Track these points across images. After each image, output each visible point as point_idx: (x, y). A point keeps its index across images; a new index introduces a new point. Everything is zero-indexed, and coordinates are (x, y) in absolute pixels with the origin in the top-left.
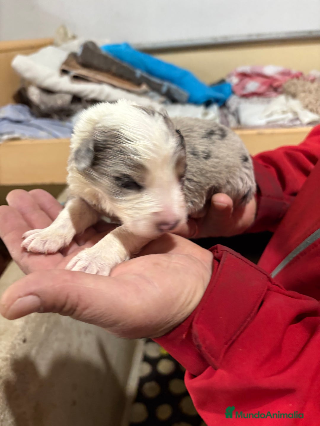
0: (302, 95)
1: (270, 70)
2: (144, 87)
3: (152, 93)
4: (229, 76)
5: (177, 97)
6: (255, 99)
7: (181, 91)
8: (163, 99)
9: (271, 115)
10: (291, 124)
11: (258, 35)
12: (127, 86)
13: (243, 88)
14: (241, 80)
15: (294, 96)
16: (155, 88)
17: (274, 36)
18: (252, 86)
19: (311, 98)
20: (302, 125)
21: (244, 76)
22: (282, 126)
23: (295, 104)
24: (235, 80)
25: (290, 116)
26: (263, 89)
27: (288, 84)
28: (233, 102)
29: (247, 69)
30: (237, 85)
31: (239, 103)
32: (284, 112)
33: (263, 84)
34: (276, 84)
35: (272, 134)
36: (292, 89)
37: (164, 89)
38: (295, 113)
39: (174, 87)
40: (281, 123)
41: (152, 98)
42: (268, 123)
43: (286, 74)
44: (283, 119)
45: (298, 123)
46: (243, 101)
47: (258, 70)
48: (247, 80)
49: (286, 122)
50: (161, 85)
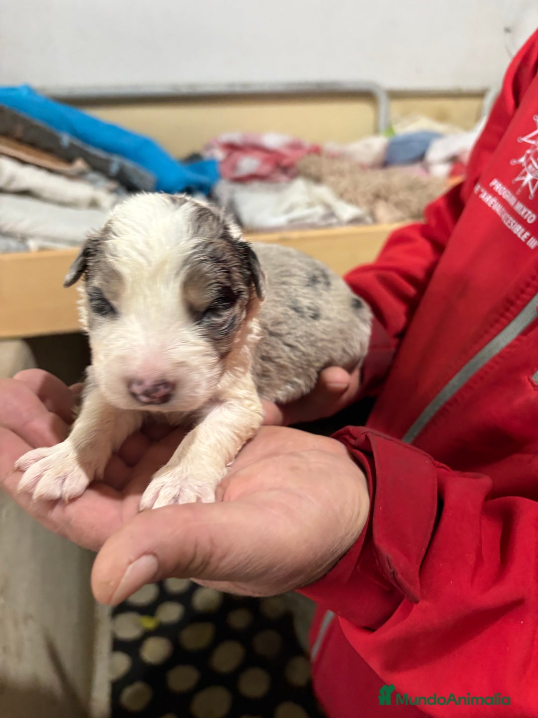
0: (332, 179)
1: (273, 140)
2: (79, 164)
3: (93, 176)
4: (209, 147)
5: (136, 181)
6: (256, 185)
7: (142, 171)
8: (113, 185)
9: (291, 209)
10: (324, 223)
11: (245, 85)
12: (47, 162)
13: (234, 167)
14: (229, 155)
15: (317, 180)
16: (99, 167)
17: (266, 88)
18: (248, 164)
19: (345, 183)
20: (340, 223)
21: (232, 148)
22: (313, 226)
23: (323, 192)
24: (219, 155)
25: (320, 210)
26: (266, 169)
27: (305, 161)
28: (223, 189)
29: (235, 137)
30: (224, 162)
31: (232, 192)
32: (310, 205)
33: (265, 161)
34: (285, 162)
35: (302, 240)
36: (313, 170)
37: (114, 168)
38: (328, 206)
39: (129, 165)
40: (309, 221)
41: (92, 182)
42: (291, 221)
43: (296, 146)
44: (309, 216)
45: (334, 221)
46: (238, 188)
47: (253, 139)
48: (236, 154)
49: (316, 220)
50: (108, 162)
